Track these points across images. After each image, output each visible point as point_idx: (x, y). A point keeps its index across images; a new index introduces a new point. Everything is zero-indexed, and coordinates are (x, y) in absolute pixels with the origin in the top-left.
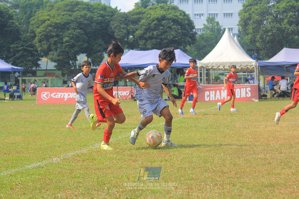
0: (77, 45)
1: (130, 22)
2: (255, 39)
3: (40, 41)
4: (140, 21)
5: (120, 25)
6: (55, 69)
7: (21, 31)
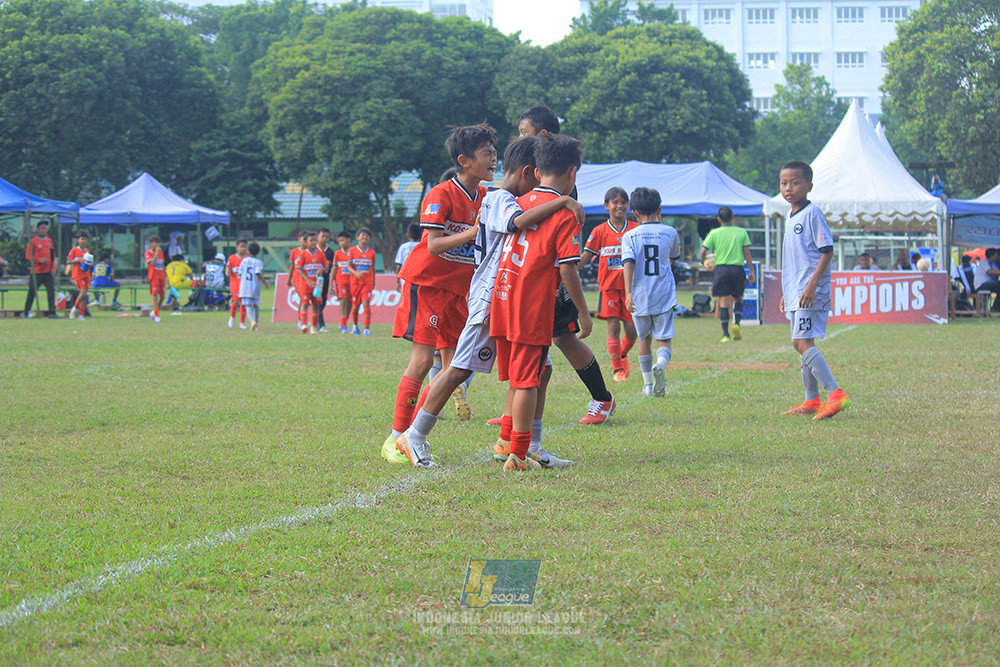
0: (390, 145)
1: (555, 74)
2: (933, 132)
3: (281, 132)
4: (584, 74)
5: (524, 85)
6: (325, 216)
7: (222, 101)
